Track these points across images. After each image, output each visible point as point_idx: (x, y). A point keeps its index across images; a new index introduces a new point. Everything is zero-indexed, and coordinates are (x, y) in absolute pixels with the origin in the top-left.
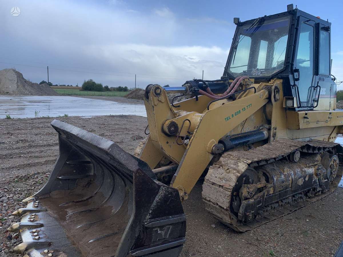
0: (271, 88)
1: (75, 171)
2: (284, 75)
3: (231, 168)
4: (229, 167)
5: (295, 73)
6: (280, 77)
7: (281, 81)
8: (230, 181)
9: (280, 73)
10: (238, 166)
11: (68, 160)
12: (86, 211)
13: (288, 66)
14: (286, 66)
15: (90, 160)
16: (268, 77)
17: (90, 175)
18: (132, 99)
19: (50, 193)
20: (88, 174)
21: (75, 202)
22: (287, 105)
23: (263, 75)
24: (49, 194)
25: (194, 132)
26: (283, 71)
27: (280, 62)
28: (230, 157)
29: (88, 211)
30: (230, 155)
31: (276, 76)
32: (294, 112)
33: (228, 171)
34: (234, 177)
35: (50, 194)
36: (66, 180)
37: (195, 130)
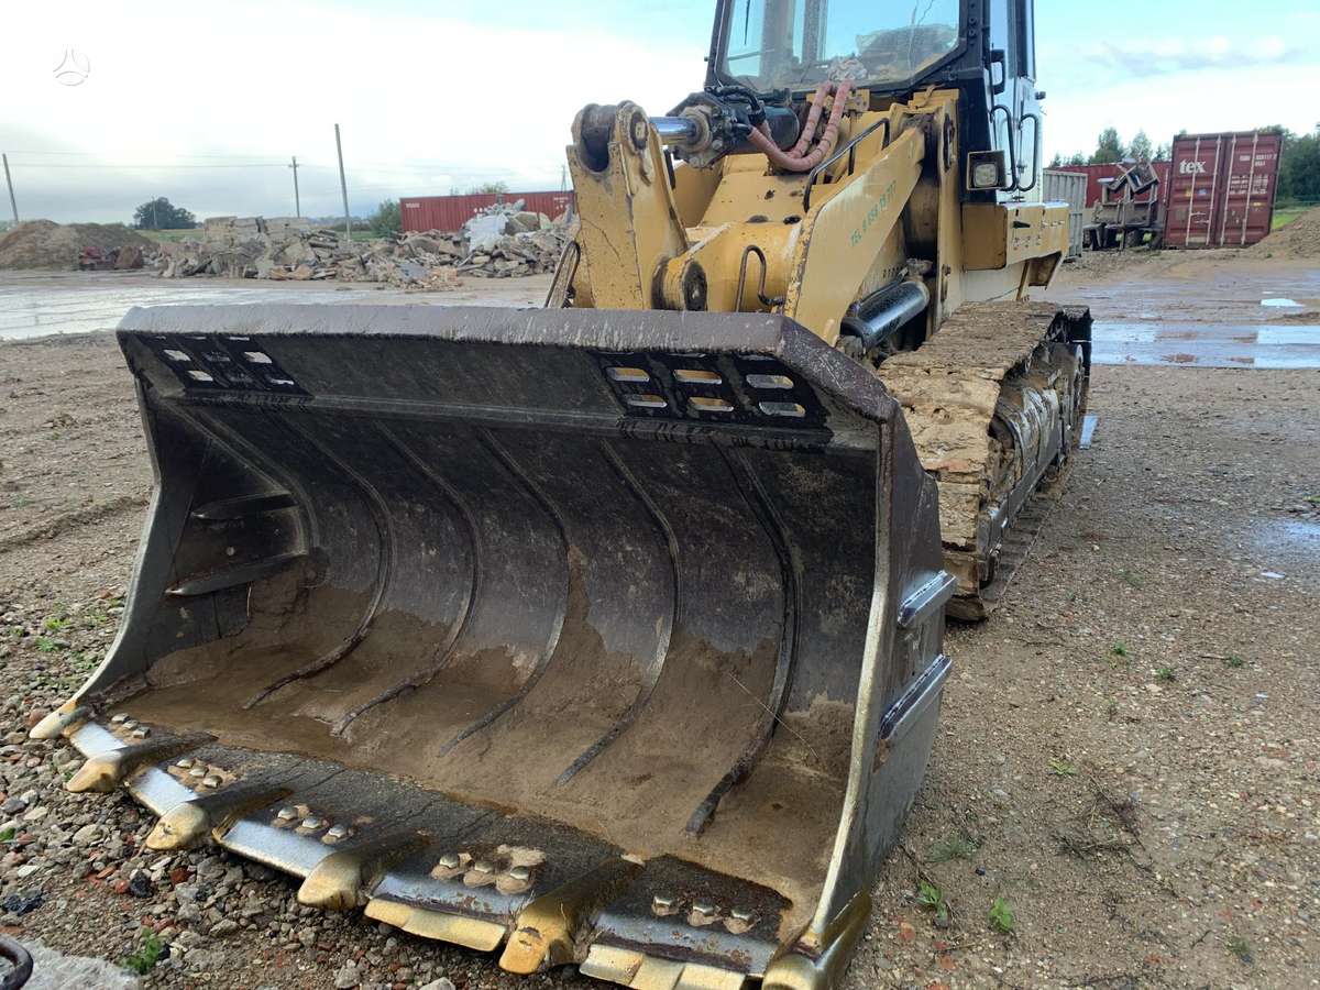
0: (931, 120)
1: (231, 551)
2: (966, 71)
3: (950, 403)
4: (939, 401)
5: (992, 64)
6: (950, 79)
7: (955, 94)
8: (965, 448)
9: (946, 65)
10: (968, 394)
11: (199, 506)
12: (397, 694)
13: (975, 37)
14: (968, 36)
15: (286, 492)
16: (901, 83)
17: (295, 558)
18: (20, 268)
19: (148, 668)
20: (285, 554)
21: (303, 677)
22: (978, 182)
23: (882, 77)
24: (146, 678)
25: (791, 296)
26: (957, 58)
27: (869, 36)
28: (914, 371)
29: (405, 692)
30: (910, 365)
31: (936, 77)
32: (992, 207)
33: (941, 415)
34: (977, 429)
35: (148, 673)
36: (204, 596)
37: (793, 286)
